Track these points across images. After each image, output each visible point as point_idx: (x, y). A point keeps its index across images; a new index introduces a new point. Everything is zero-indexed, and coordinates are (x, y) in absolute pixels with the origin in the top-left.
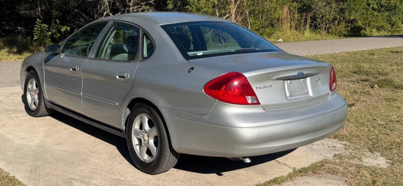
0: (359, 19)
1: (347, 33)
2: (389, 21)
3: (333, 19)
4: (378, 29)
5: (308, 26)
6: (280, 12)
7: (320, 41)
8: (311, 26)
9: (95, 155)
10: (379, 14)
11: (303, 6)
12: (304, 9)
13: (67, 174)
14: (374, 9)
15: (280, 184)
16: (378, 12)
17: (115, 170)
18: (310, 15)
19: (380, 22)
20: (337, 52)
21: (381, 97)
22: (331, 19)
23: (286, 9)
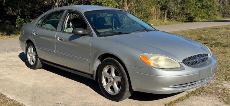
0: (192, 13)
1: (186, 20)
2: (207, 13)
3: (178, 13)
4: (202, 18)
5: (166, 17)
6: (151, 10)
7: (173, 25)
8: (167, 17)
9: (69, 89)
10: (202, 10)
11: (163, 6)
12: (164, 8)
13: (54, 101)
14: (199, 7)
15: (183, 101)
16: (202, 9)
17: (83, 97)
18: (167, 11)
19: (203, 14)
20: (185, 30)
21: (218, 52)
22: (177, 13)
23: (154, 8)
